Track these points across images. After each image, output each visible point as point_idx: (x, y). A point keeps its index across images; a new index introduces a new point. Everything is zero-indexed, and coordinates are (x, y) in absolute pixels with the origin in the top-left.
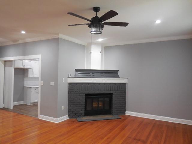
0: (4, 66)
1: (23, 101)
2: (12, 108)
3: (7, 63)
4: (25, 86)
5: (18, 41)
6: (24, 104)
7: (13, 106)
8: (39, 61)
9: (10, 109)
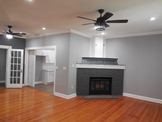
0: (28, 54)
1: (41, 81)
3: (31, 52)
4: (43, 69)
5: (39, 35)
7: (35, 85)
8: (54, 50)
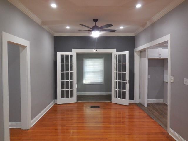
0: (139, 57)
1: (163, 99)
2: (146, 106)
4: (165, 80)
5: (146, 23)
6: (163, 103)
7: (148, 103)
9: (144, 106)
